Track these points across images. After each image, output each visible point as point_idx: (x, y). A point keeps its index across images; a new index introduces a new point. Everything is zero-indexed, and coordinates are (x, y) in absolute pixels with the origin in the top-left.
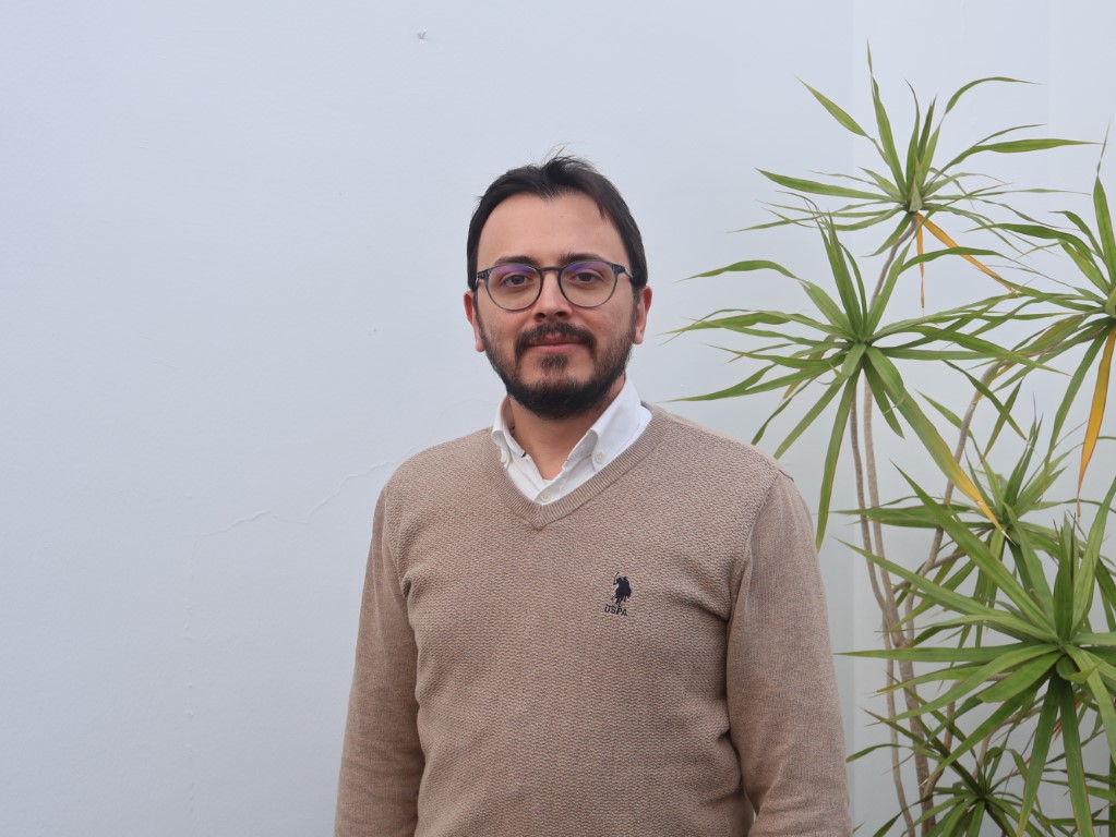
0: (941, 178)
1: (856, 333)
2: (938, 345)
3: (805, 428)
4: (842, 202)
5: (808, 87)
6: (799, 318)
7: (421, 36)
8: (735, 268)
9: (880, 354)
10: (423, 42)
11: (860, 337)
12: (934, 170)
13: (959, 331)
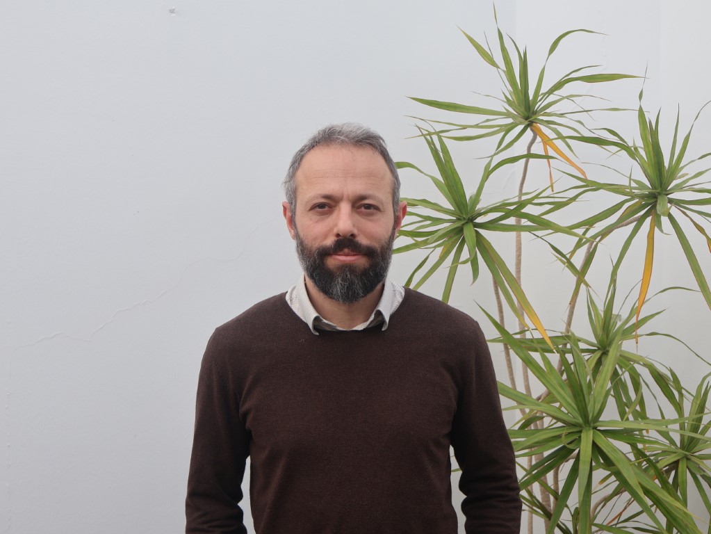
0: (552, 98)
1: (462, 213)
2: (511, 221)
3: (428, 278)
4: (479, 118)
5: (464, 33)
7: (172, 11)
9: (472, 226)
10: (173, 15)
11: (464, 216)
12: (542, 94)
13: (522, 211)
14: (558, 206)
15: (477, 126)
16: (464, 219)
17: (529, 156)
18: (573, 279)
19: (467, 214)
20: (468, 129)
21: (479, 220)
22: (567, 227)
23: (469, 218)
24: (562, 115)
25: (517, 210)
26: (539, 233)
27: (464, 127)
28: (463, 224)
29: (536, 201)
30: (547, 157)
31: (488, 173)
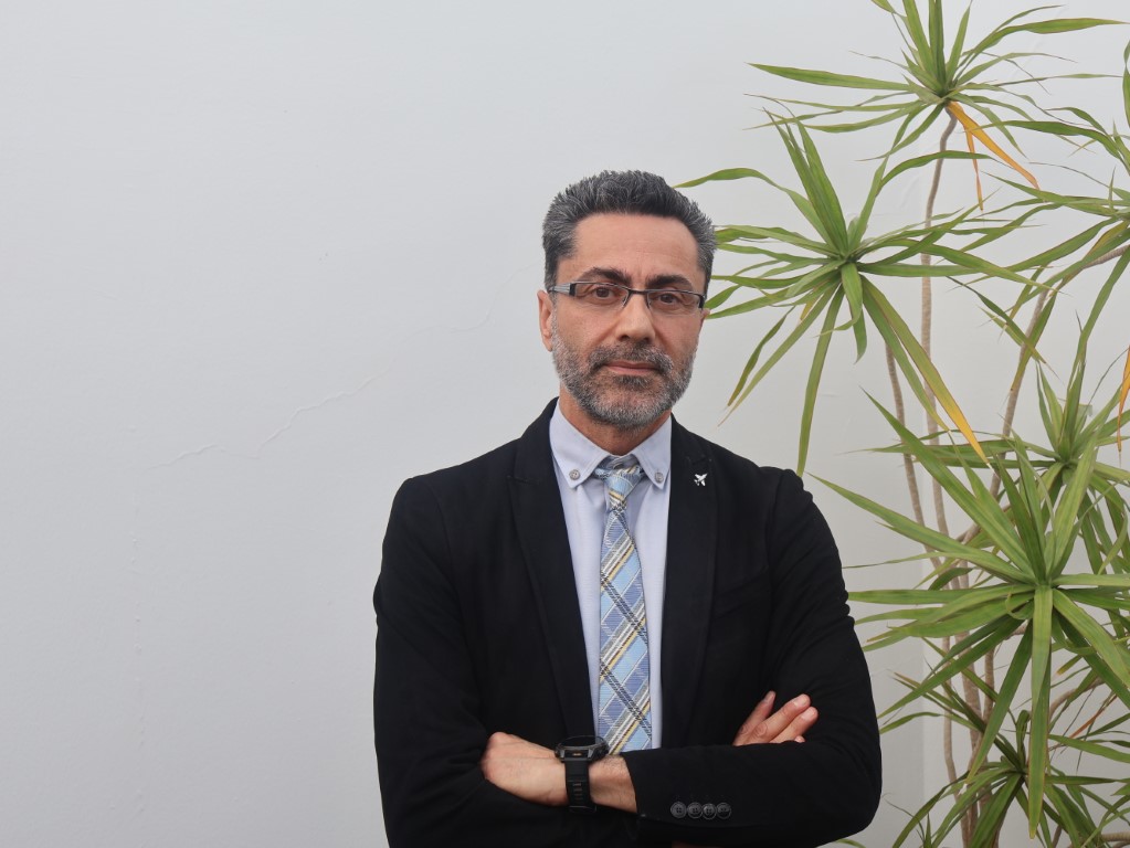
0: (981, 59)
1: (838, 248)
2: (916, 260)
3: (784, 353)
4: (863, 95)
6: (780, 232)
8: (716, 176)
9: (855, 269)
11: (843, 254)
12: (965, 53)
13: (937, 243)
14: (992, 235)
15: (858, 108)
16: (842, 257)
17: (944, 154)
18: (1016, 349)
19: (846, 249)
20: (845, 113)
21: (865, 259)
22: (1008, 268)
23: (849, 257)
24: (997, 87)
25: (927, 241)
26: (963, 278)
27: (838, 110)
28: (840, 267)
29: (959, 227)
30: (973, 156)
31: (880, 182)
